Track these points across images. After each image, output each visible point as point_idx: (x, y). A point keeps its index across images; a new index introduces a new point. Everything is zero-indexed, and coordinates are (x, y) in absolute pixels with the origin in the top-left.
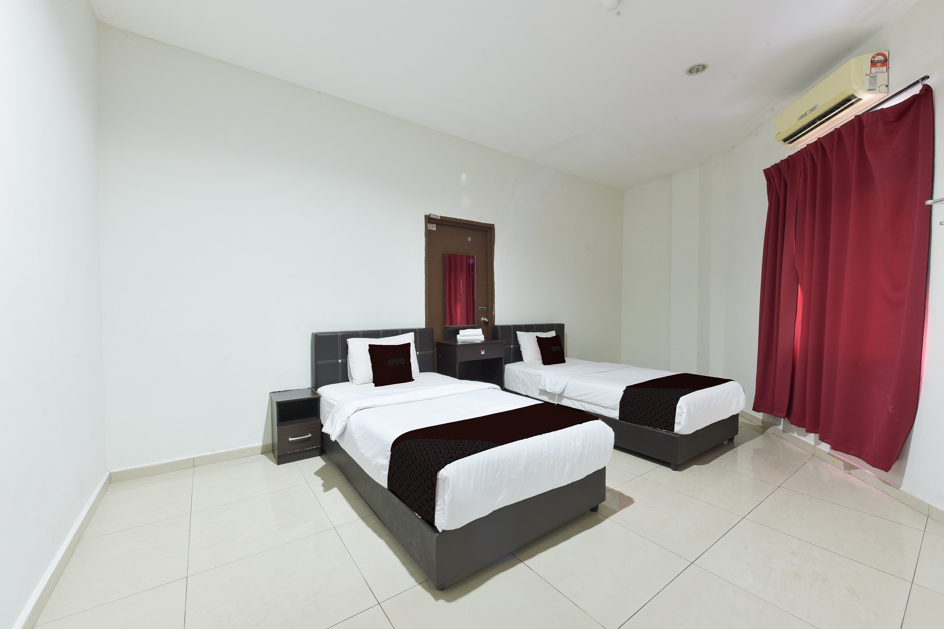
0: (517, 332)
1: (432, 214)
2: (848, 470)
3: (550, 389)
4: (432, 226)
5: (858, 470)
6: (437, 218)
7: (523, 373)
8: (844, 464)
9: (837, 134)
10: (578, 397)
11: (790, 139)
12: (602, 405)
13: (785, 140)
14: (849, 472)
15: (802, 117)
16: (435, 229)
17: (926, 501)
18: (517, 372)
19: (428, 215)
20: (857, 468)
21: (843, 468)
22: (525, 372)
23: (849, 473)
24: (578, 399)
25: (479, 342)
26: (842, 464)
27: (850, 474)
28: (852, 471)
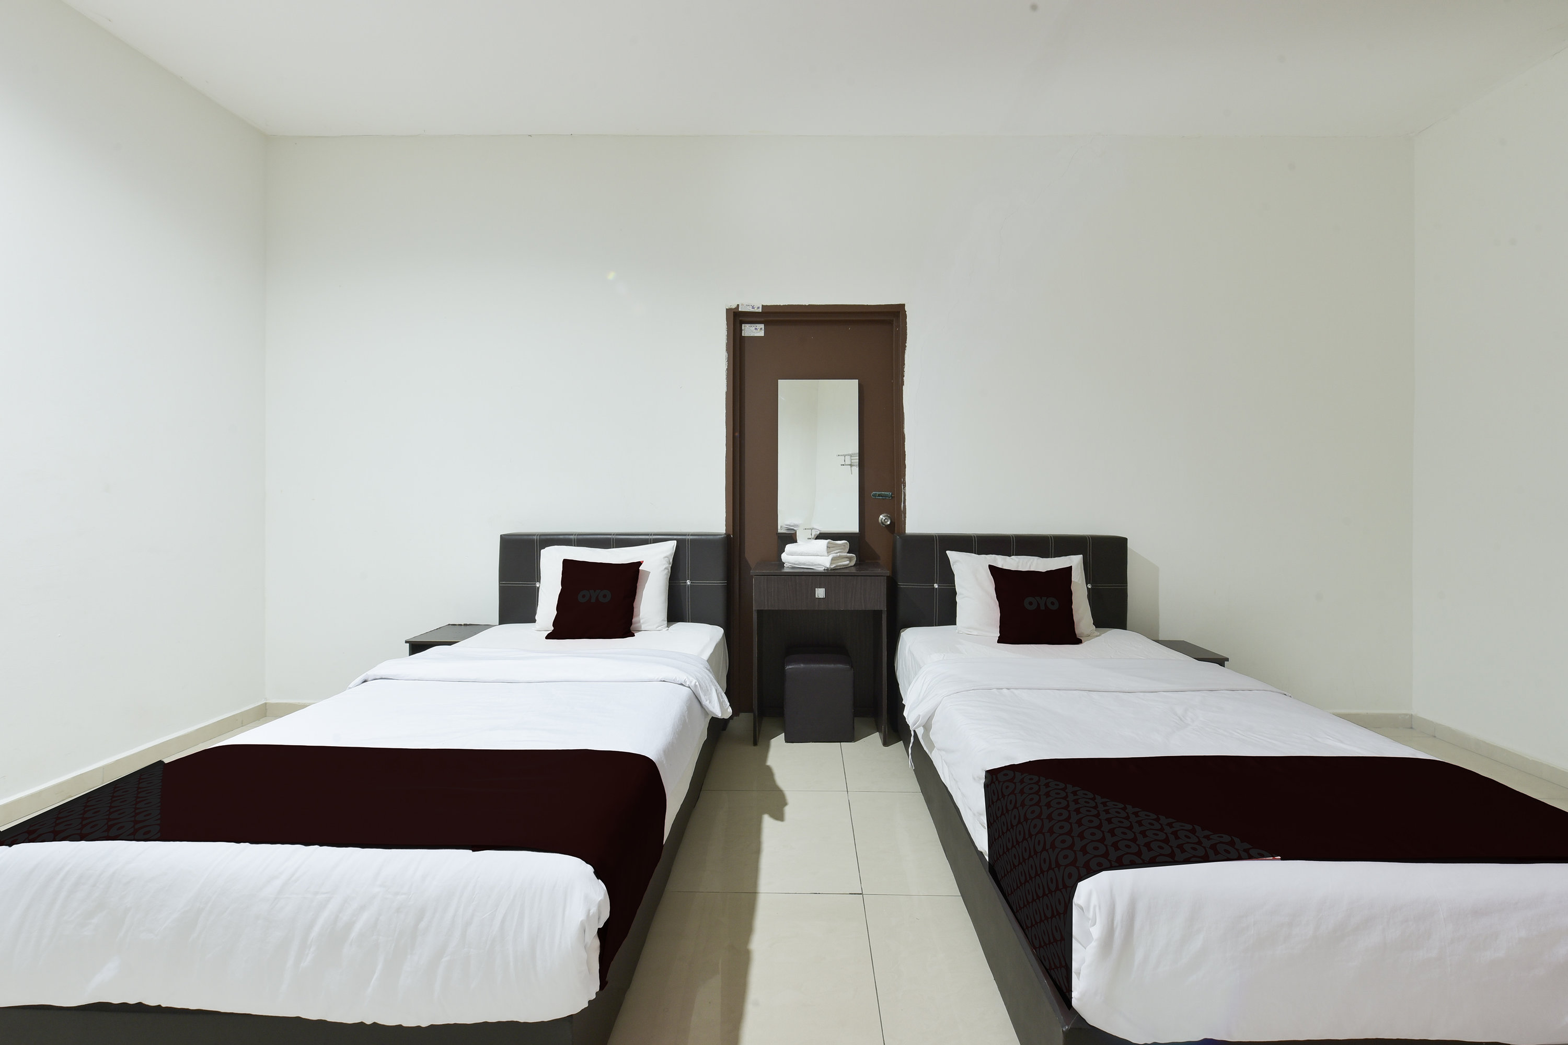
0: (947, 552)
1: (742, 305)
4: (756, 329)
6: (756, 310)
16: (762, 334)
19: (734, 307)
25: (821, 569)
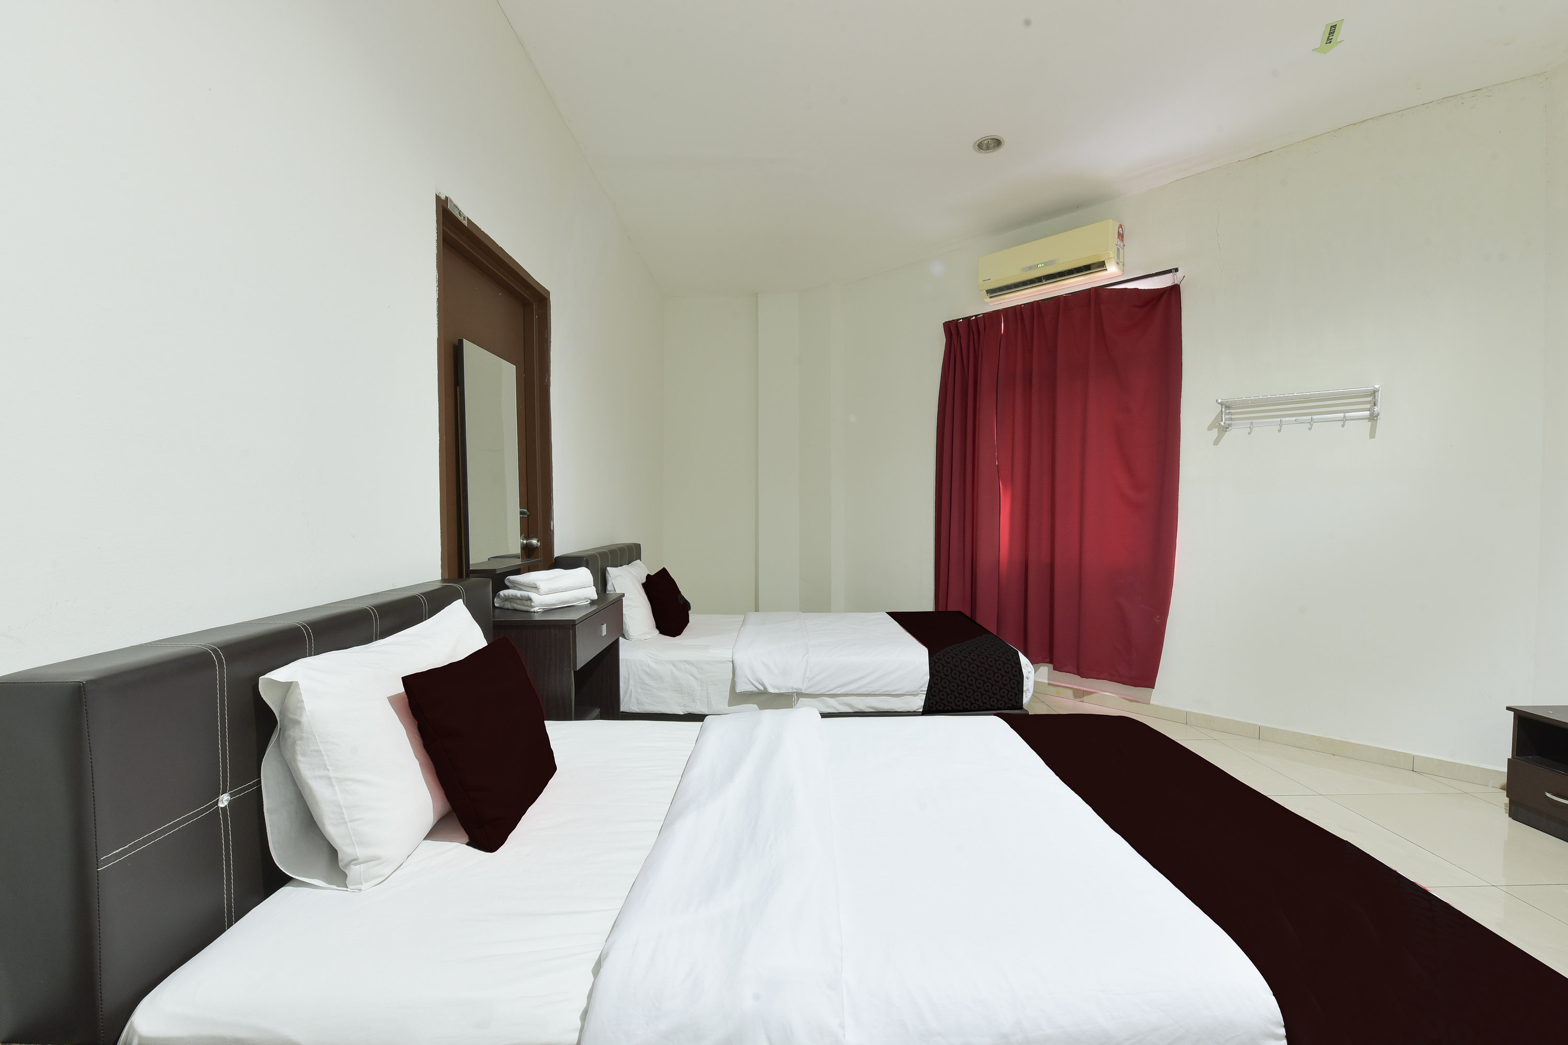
0: (607, 568)
2: (1080, 698)
3: (774, 687)
5: (1093, 695)
7: (674, 665)
8: (1074, 693)
9: (1056, 301)
10: (837, 690)
11: (993, 292)
12: (894, 693)
13: (989, 292)
14: (1082, 699)
15: (1030, 268)
17: (1183, 709)
18: (654, 665)
20: (1091, 693)
21: (1072, 697)
22: (681, 661)
23: (1081, 701)
24: (838, 693)
25: (585, 603)
26: (1071, 692)
27: (1083, 701)
28: (1085, 698)
